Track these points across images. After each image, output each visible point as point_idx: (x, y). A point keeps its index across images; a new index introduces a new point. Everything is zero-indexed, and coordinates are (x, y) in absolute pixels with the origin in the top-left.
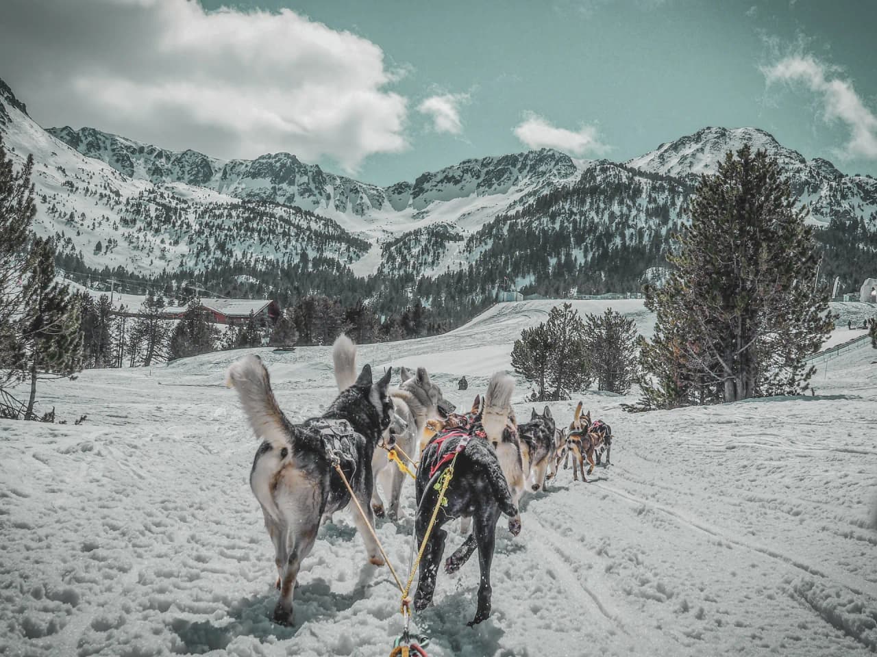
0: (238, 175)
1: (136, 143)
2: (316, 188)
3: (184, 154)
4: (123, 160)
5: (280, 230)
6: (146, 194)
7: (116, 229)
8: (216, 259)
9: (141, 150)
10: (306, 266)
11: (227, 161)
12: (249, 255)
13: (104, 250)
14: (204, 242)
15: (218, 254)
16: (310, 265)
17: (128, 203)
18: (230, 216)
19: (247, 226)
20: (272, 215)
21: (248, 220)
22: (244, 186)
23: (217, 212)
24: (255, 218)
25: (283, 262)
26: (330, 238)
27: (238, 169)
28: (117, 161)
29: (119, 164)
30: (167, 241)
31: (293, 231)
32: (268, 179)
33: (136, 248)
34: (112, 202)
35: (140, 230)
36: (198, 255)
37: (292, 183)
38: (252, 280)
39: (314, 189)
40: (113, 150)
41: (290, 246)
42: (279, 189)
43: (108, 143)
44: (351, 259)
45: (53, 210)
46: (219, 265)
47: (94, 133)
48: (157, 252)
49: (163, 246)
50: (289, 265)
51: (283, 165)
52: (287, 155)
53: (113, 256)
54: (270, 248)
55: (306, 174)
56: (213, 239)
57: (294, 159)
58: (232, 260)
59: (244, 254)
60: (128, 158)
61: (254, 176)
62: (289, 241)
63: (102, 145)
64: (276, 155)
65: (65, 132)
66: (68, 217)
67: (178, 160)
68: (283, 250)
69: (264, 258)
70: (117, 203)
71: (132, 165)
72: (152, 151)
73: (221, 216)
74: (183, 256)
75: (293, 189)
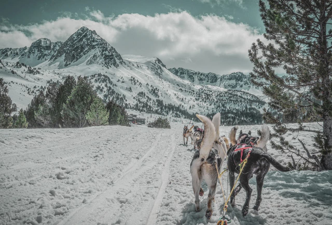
0: (225, 79)
1: (194, 71)
2: (249, 82)
3: (209, 74)
4: (191, 77)
5: (239, 100)
6: (200, 90)
7: (194, 101)
8: (222, 109)
9: (196, 73)
10: (247, 110)
11: (222, 75)
12: (231, 108)
13: (192, 108)
14: (218, 105)
15: (223, 108)
16: (248, 110)
17: (197, 94)
18: (225, 96)
19: (230, 99)
20: (237, 95)
21: (230, 97)
22: (227, 83)
23: (221, 95)
24: (232, 97)
25: (240, 109)
26: (254, 101)
27: (225, 77)
28: (189, 77)
29: (190, 78)
30: (208, 105)
31: (243, 100)
32: (234, 80)
33: (200, 107)
34: (192, 94)
35: (200, 102)
36: (217, 108)
37: (242, 81)
38: (232, 115)
39: (248, 83)
40: (188, 74)
41: (242, 105)
42: (238, 83)
43: (186, 72)
44: (259, 108)
45: (178, 97)
46: (223, 111)
47: (182, 69)
48: (206, 108)
49: (207, 106)
50: (242, 110)
51: (239, 76)
52: (240, 72)
53: (194, 109)
54: (237, 105)
55: (246, 78)
56: (221, 103)
57: (242, 74)
58: (226, 109)
59: (230, 108)
60: (192, 76)
61: (230, 79)
62: (242, 103)
63: (184, 73)
64: (237, 73)
65: (174, 70)
66: (182, 99)
67: (207, 76)
68: (240, 106)
69: (235, 108)
70: (194, 94)
71: (193, 78)
72: (199, 73)
73: (222, 96)
74: (213, 108)
75: (242, 83)
